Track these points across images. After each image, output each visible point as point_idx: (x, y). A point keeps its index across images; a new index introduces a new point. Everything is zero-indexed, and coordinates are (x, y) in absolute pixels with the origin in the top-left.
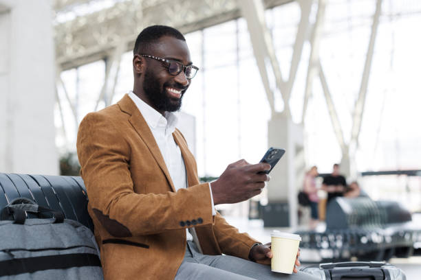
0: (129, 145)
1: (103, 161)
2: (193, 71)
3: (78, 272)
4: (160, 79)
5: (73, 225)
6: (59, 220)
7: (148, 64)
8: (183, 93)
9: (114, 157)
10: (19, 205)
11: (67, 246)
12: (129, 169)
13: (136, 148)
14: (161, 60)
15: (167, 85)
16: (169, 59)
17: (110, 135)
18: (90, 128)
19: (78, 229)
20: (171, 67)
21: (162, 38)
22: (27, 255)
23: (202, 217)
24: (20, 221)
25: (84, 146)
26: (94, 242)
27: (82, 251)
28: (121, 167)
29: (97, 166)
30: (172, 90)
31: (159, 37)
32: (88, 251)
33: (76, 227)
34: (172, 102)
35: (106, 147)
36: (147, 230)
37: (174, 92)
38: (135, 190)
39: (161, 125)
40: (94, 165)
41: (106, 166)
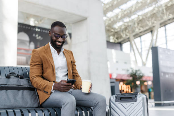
11: (22, 85)
12: (42, 66)
14: (53, 34)
15: (56, 41)
32: (31, 87)
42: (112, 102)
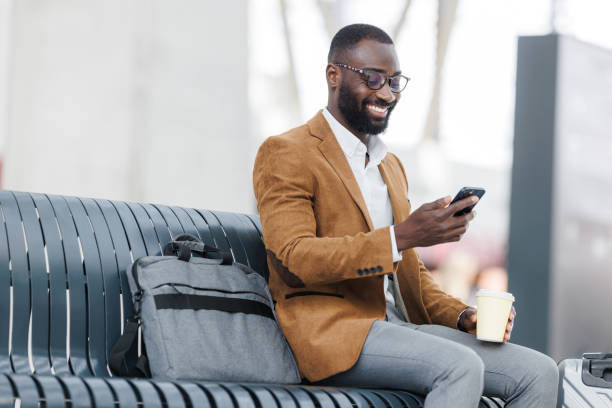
0: (315, 178)
1: (283, 196)
2: (402, 82)
3: (245, 319)
4: (357, 94)
5: (243, 269)
6: (227, 262)
7: (344, 75)
8: (390, 110)
9: (296, 193)
10: (183, 242)
11: (234, 289)
12: (313, 207)
13: (323, 182)
14: (358, 71)
15: (366, 102)
16: (368, 69)
17: (292, 165)
18: (270, 156)
19: (249, 276)
20: (371, 80)
21: (360, 43)
22: (192, 292)
23: (381, 265)
24: (185, 258)
25: (262, 176)
26: (268, 292)
27: (251, 297)
28: (303, 204)
29: (277, 201)
30: (373, 108)
31: (357, 41)
32: (258, 299)
33: (248, 273)
34: (373, 123)
35: (287, 180)
36: (321, 280)
37: (376, 110)
38: (319, 234)
39: (359, 153)
40: (273, 199)
41: (287, 202)
42: (568, 381)
